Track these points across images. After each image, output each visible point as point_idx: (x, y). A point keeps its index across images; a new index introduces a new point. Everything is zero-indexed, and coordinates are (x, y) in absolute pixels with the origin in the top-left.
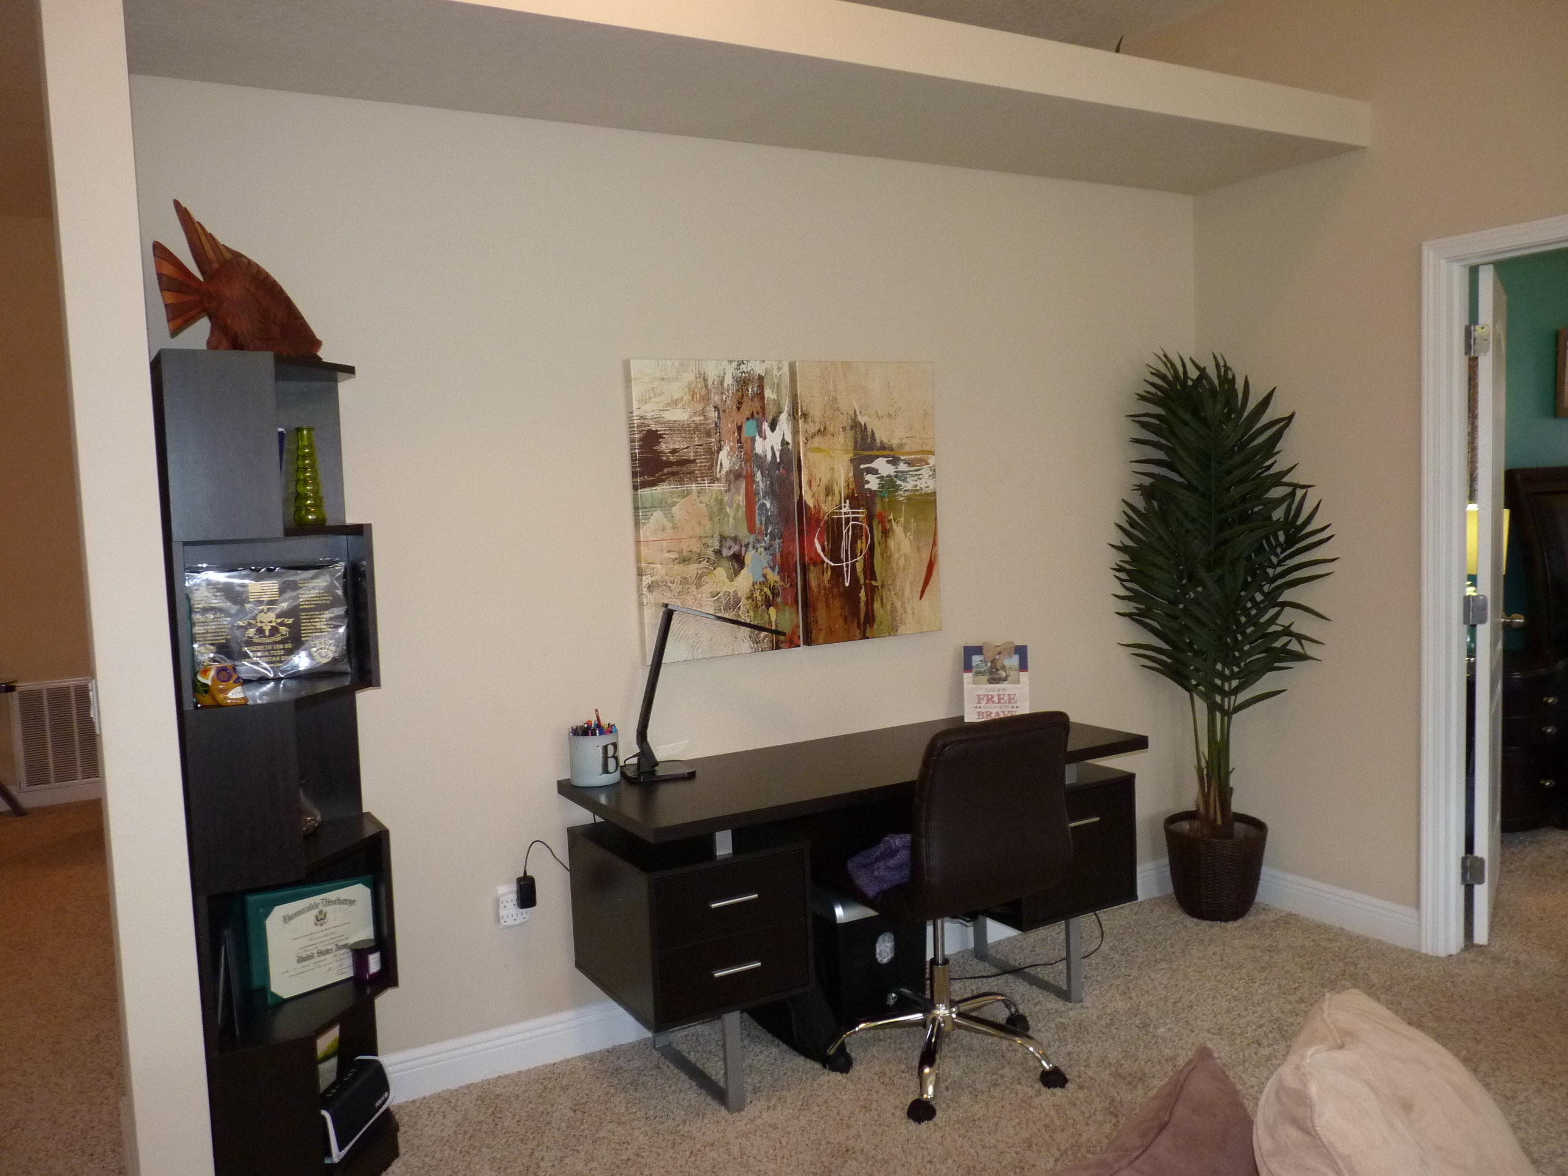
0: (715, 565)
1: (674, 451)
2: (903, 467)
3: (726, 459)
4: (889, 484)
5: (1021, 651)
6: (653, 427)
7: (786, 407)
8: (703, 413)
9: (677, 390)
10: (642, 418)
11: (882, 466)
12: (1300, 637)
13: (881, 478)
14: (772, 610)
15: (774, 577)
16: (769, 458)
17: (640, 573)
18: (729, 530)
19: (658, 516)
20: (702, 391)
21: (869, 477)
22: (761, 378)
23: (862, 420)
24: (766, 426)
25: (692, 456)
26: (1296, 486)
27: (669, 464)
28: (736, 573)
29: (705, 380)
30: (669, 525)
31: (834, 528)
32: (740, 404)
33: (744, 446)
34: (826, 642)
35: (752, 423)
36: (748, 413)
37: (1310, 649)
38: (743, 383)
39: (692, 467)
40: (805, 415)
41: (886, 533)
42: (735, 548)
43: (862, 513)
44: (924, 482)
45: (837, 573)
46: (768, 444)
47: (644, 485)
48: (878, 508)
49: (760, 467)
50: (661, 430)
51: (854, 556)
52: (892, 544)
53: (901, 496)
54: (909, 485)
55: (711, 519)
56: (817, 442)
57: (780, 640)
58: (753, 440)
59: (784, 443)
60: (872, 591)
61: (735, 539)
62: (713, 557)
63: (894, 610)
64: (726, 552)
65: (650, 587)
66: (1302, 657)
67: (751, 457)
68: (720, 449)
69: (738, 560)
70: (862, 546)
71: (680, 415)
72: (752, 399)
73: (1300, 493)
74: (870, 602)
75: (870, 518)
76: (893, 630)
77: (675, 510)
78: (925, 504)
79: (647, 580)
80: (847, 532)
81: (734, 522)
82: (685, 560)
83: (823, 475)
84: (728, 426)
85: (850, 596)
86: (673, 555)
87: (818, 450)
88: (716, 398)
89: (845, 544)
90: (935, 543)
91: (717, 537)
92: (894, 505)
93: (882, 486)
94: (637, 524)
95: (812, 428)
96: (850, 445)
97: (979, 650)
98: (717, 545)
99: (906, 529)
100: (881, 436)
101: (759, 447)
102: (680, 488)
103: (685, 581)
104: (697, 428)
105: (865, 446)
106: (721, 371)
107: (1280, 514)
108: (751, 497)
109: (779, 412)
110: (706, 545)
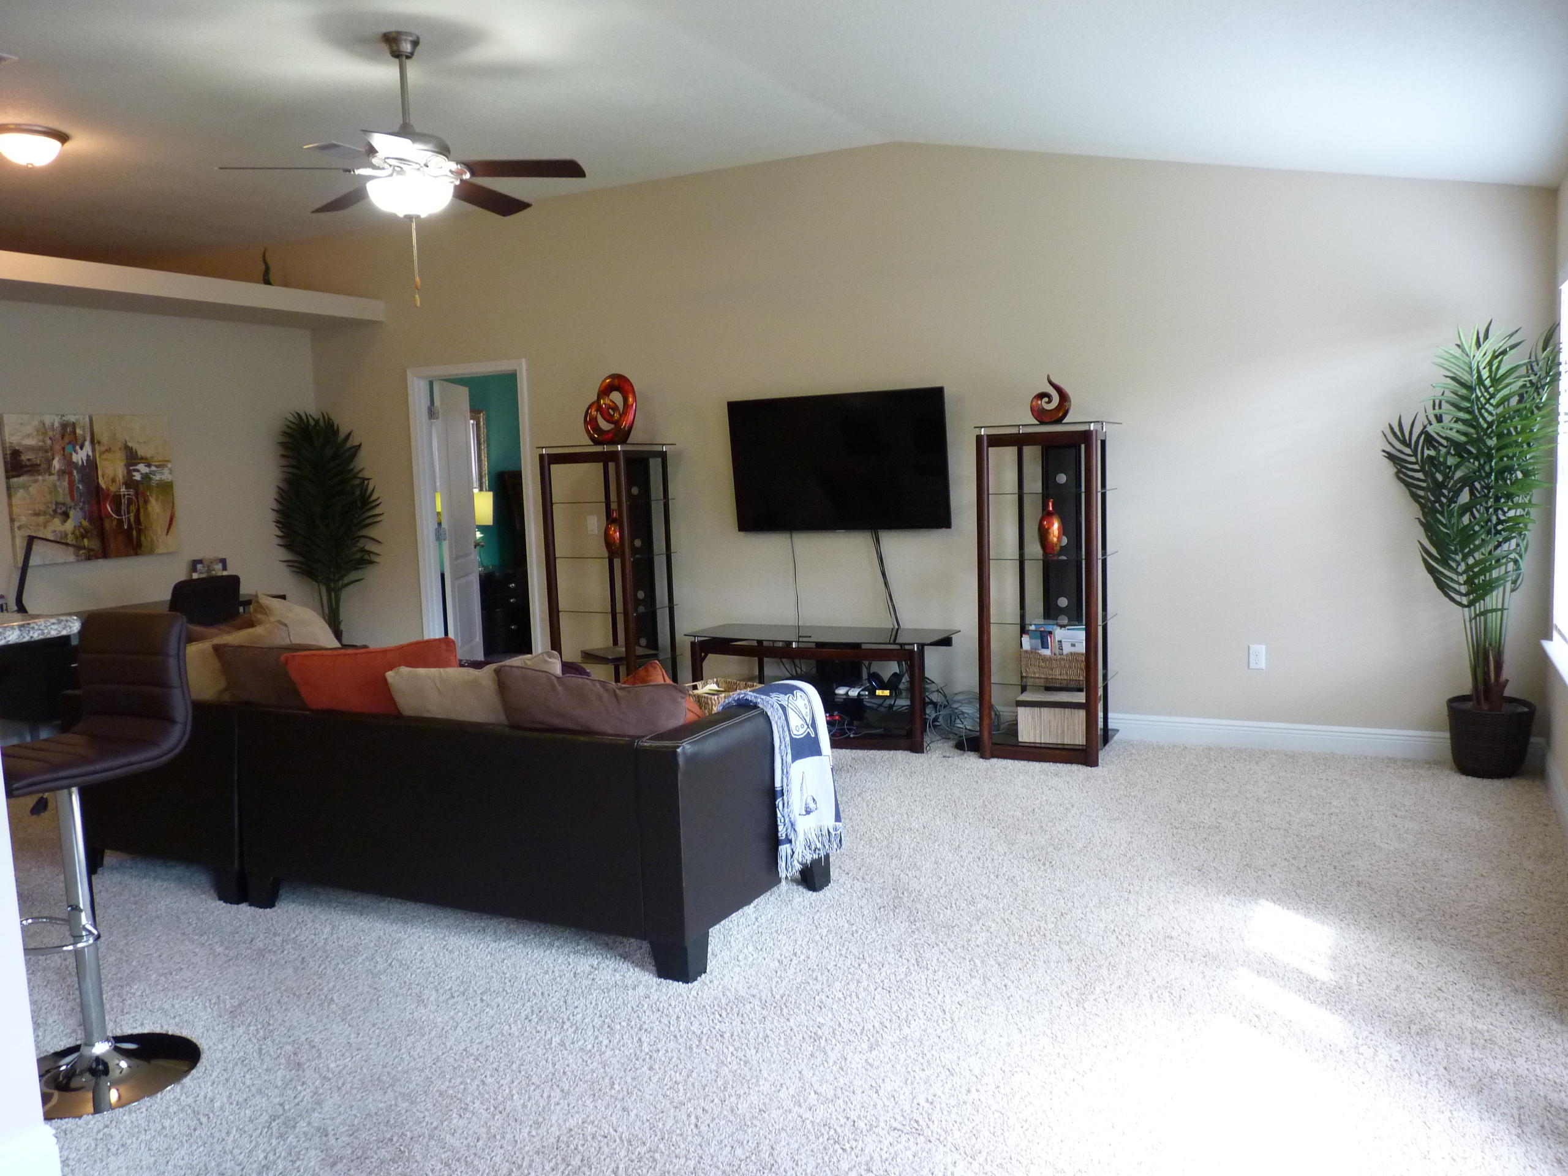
0: (53, 517)
1: (29, 460)
2: (153, 468)
3: (57, 464)
4: (146, 477)
5: (223, 561)
6: (17, 448)
7: (88, 438)
8: (44, 441)
9: (29, 429)
10: (10, 443)
11: (142, 467)
12: (369, 552)
13: (142, 474)
14: (86, 540)
15: (85, 523)
16: (80, 463)
17: (12, 520)
18: (60, 499)
19: (21, 493)
20: (43, 430)
21: (134, 473)
22: (74, 424)
23: (130, 444)
24: (78, 448)
25: (38, 462)
26: (364, 479)
27: (27, 466)
28: (65, 521)
29: (44, 424)
30: (28, 497)
31: (117, 499)
32: (63, 436)
33: (66, 457)
34: (114, 557)
35: (70, 446)
36: (67, 441)
37: (373, 558)
38: (64, 426)
39: (39, 468)
40: (99, 442)
41: (146, 502)
42: (64, 509)
43: (132, 492)
44: (165, 476)
45: (120, 522)
46: (80, 456)
47: (13, 477)
48: (141, 489)
49: (75, 468)
50: (21, 449)
51: (129, 513)
52: (149, 508)
53: (153, 483)
54: (157, 477)
55: (50, 494)
56: (105, 456)
57: (91, 556)
58: (71, 454)
59: (88, 456)
60: (140, 531)
61: (64, 504)
62: (52, 513)
63: (152, 540)
64: (59, 511)
65: (19, 528)
66: (371, 562)
67: (71, 464)
68: (53, 459)
69: (66, 516)
70: (133, 508)
71: (31, 442)
72: (70, 434)
73: (366, 482)
74: (139, 536)
75: (137, 494)
76: (151, 551)
77: (31, 489)
78: (166, 488)
79: (17, 524)
80: (124, 501)
81: (63, 495)
82: (37, 514)
83: (110, 472)
84: (57, 447)
85: (128, 534)
86: (31, 512)
87: (106, 459)
88: (51, 433)
89: (124, 507)
90: (173, 507)
91: (54, 503)
92: (149, 488)
93: (142, 478)
94: (9, 496)
95: (103, 449)
96: (124, 457)
97: (200, 562)
98: (54, 507)
99: (157, 500)
100: (141, 452)
101: (75, 458)
102: (33, 478)
103: (37, 525)
104: (40, 449)
105: (132, 458)
106: (53, 420)
107: (357, 492)
108: (71, 483)
109: (85, 440)
110: (48, 507)
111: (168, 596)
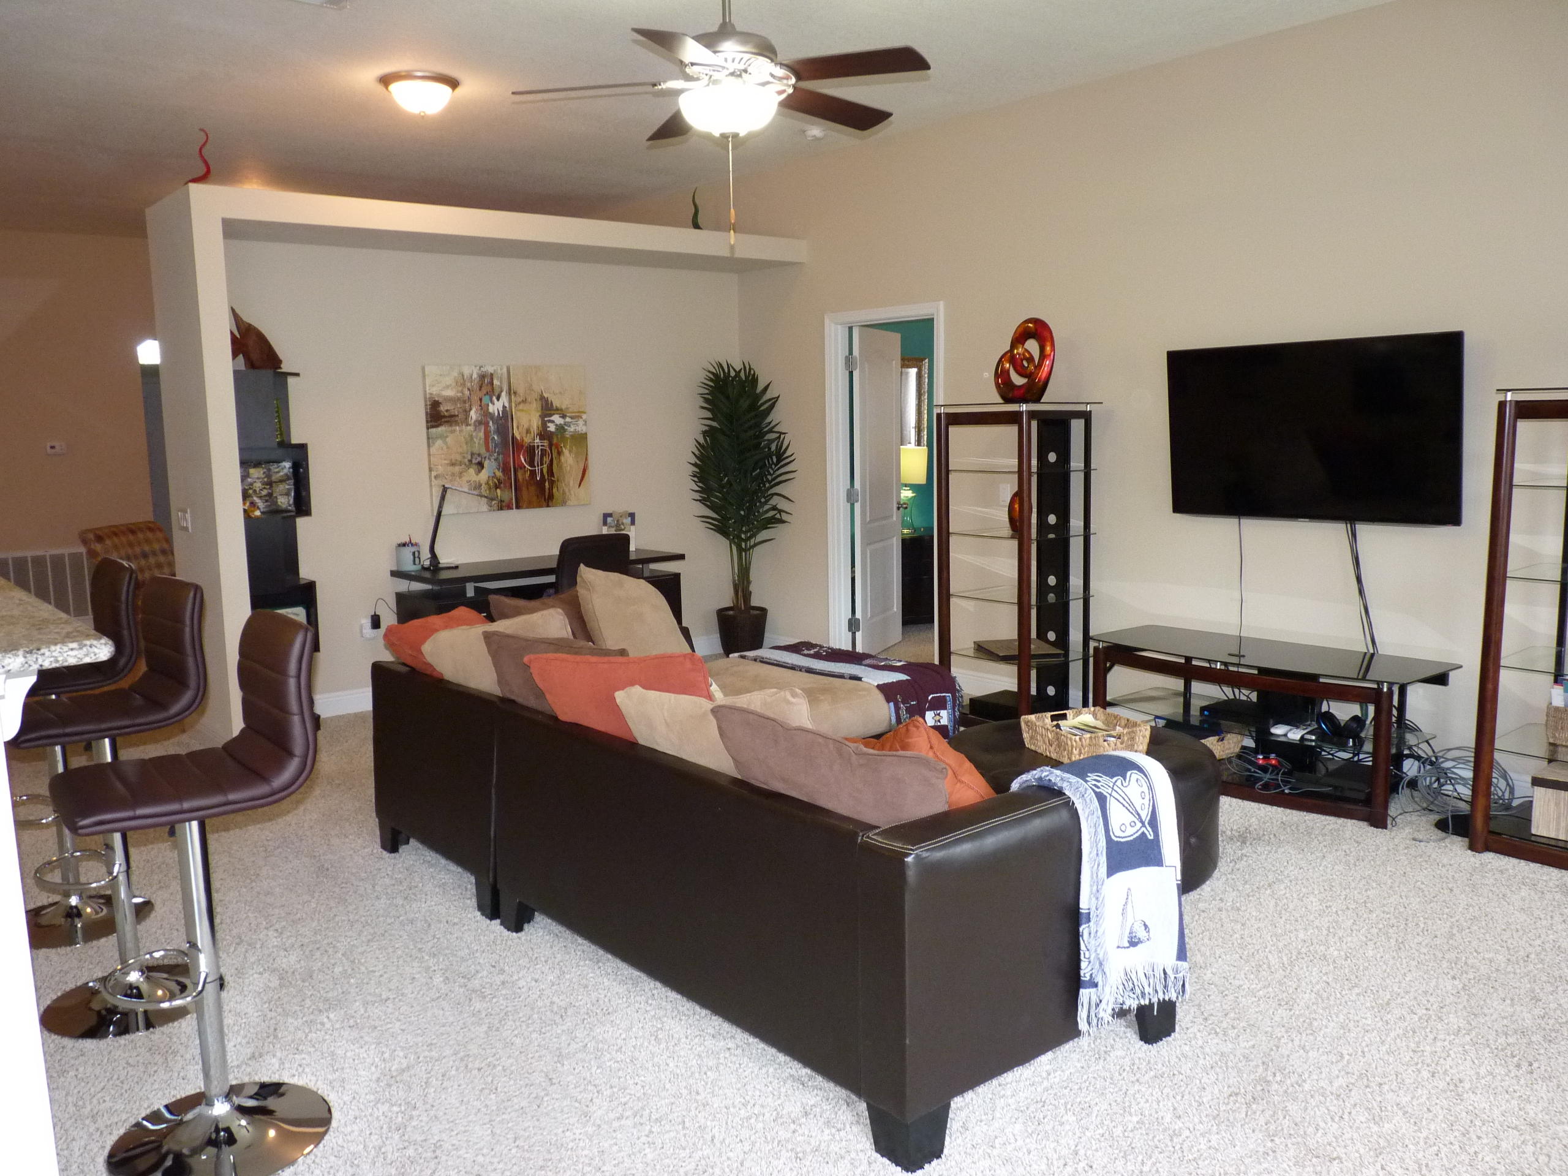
0: (468, 467)
1: (447, 411)
2: (568, 419)
3: (474, 415)
4: (561, 428)
5: (632, 516)
6: (437, 399)
7: (505, 388)
8: (462, 392)
9: (449, 380)
10: (431, 394)
11: (557, 419)
12: (780, 511)
13: (556, 425)
14: (498, 491)
15: (499, 474)
16: (496, 414)
17: (430, 470)
18: (476, 450)
19: (439, 442)
20: (462, 381)
21: (550, 425)
22: (492, 375)
23: (546, 395)
24: (494, 398)
25: (456, 413)
26: (781, 433)
27: (445, 417)
28: (480, 471)
29: (463, 376)
30: (445, 447)
31: (531, 451)
32: (481, 388)
33: (483, 408)
34: (527, 507)
35: (487, 397)
36: (485, 392)
37: (784, 517)
38: (482, 377)
39: (456, 419)
40: (515, 393)
41: (559, 453)
42: (479, 459)
43: (546, 443)
44: (581, 427)
45: (533, 473)
46: (496, 407)
47: (433, 427)
48: (555, 441)
49: (492, 419)
50: (441, 400)
51: (542, 464)
52: (563, 459)
53: (567, 435)
54: (572, 429)
55: (466, 443)
56: (521, 407)
57: (503, 506)
58: (488, 405)
59: (504, 407)
60: (552, 483)
61: (479, 455)
62: (467, 463)
63: (564, 493)
64: (474, 461)
65: (436, 477)
66: (783, 522)
67: (486, 414)
68: (471, 409)
69: (481, 465)
70: (546, 460)
71: (449, 393)
72: (487, 385)
73: (782, 436)
74: (551, 489)
75: (551, 446)
76: (564, 503)
77: (448, 439)
78: (581, 439)
79: (434, 474)
80: (538, 452)
81: (478, 446)
82: (453, 464)
83: (525, 423)
84: (475, 398)
85: (540, 485)
86: (446, 462)
87: (522, 410)
88: (468, 385)
89: (537, 459)
90: (586, 459)
91: (469, 453)
92: (564, 438)
93: (557, 429)
94: (429, 446)
95: (519, 400)
96: (540, 409)
97: (610, 515)
98: (469, 457)
99: (570, 451)
100: (556, 403)
101: (491, 409)
102: (450, 428)
103: (453, 474)
104: (459, 399)
105: (547, 408)
106: (471, 371)
107: (773, 447)
108: (487, 434)
109: (502, 391)
110: (464, 457)
111: (556, 551)
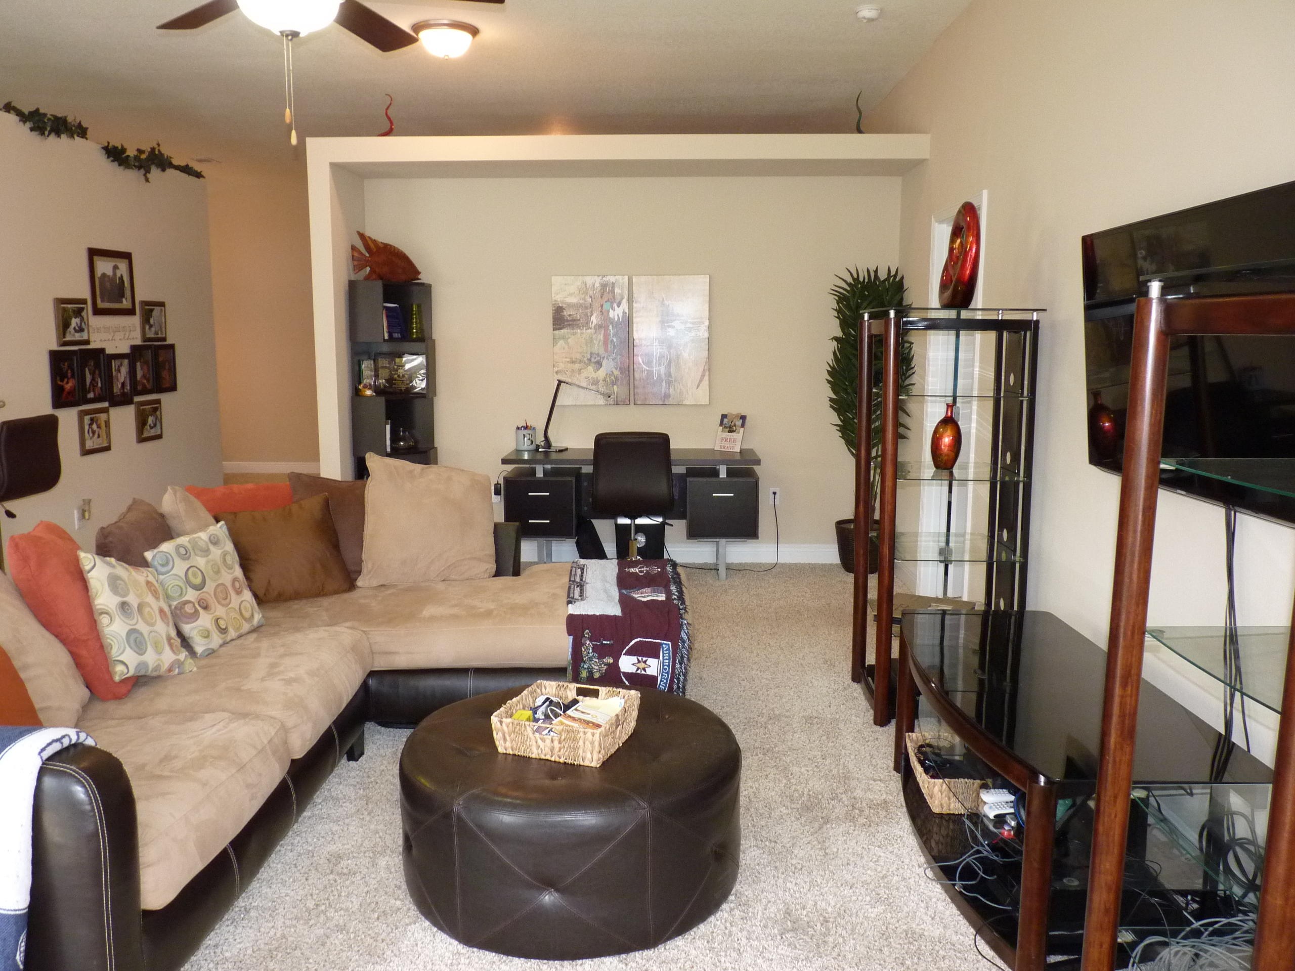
0: (587, 365)
1: (570, 315)
2: (689, 325)
3: (594, 319)
4: (681, 333)
5: (743, 418)
6: (560, 305)
7: (626, 297)
8: (584, 299)
9: (573, 289)
10: (557, 301)
11: (677, 324)
13: (676, 330)
14: (615, 387)
15: (616, 372)
16: (616, 319)
17: (553, 366)
18: (595, 349)
19: (561, 342)
20: (584, 289)
21: (670, 330)
22: (613, 284)
23: (666, 303)
24: (615, 305)
25: (578, 318)
27: (568, 321)
28: (598, 369)
29: (586, 285)
30: (566, 347)
32: (602, 295)
33: (603, 313)
34: (644, 405)
35: (609, 304)
38: (604, 286)
39: (578, 322)
40: (636, 300)
41: (677, 356)
42: (598, 358)
43: (664, 346)
44: (703, 333)
45: (650, 373)
46: (617, 313)
47: (557, 329)
48: (675, 344)
49: (611, 323)
50: (564, 306)
51: (659, 366)
52: (682, 361)
53: (688, 339)
54: (693, 334)
55: (587, 345)
56: (641, 313)
57: (620, 401)
58: (609, 311)
59: (624, 312)
60: (669, 383)
61: (598, 355)
62: (586, 361)
63: (681, 392)
64: (593, 360)
65: (556, 372)
67: (608, 320)
68: (592, 315)
69: (599, 364)
70: (664, 361)
71: (573, 300)
72: (609, 293)
74: (667, 388)
75: (668, 349)
76: (680, 403)
77: (570, 340)
79: (555, 369)
80: (656, 354)
81: (598, 347)
82: (573, 362)
83: (644, 328)
84: (596, 305)
85: (656, 384)
86: (568, 360)
87: (643, 316)
88: (591, 293)
89: (655, 360)
91: (589, 352)
92: (683, 343)
93: (677, 334)
94: (553, 346)
95: (640, 306)
97: (727, 416)
98: (589, 356)
99: (689, 355)
100: (678, 310)
101: (611, 314)
102: (572, 331)
103: (573, 371)
104: (581, 305)
105: (666, 315)
106: (594, 281)
108: (606, 336)
109: (622, 299)
110: (583, 356)
